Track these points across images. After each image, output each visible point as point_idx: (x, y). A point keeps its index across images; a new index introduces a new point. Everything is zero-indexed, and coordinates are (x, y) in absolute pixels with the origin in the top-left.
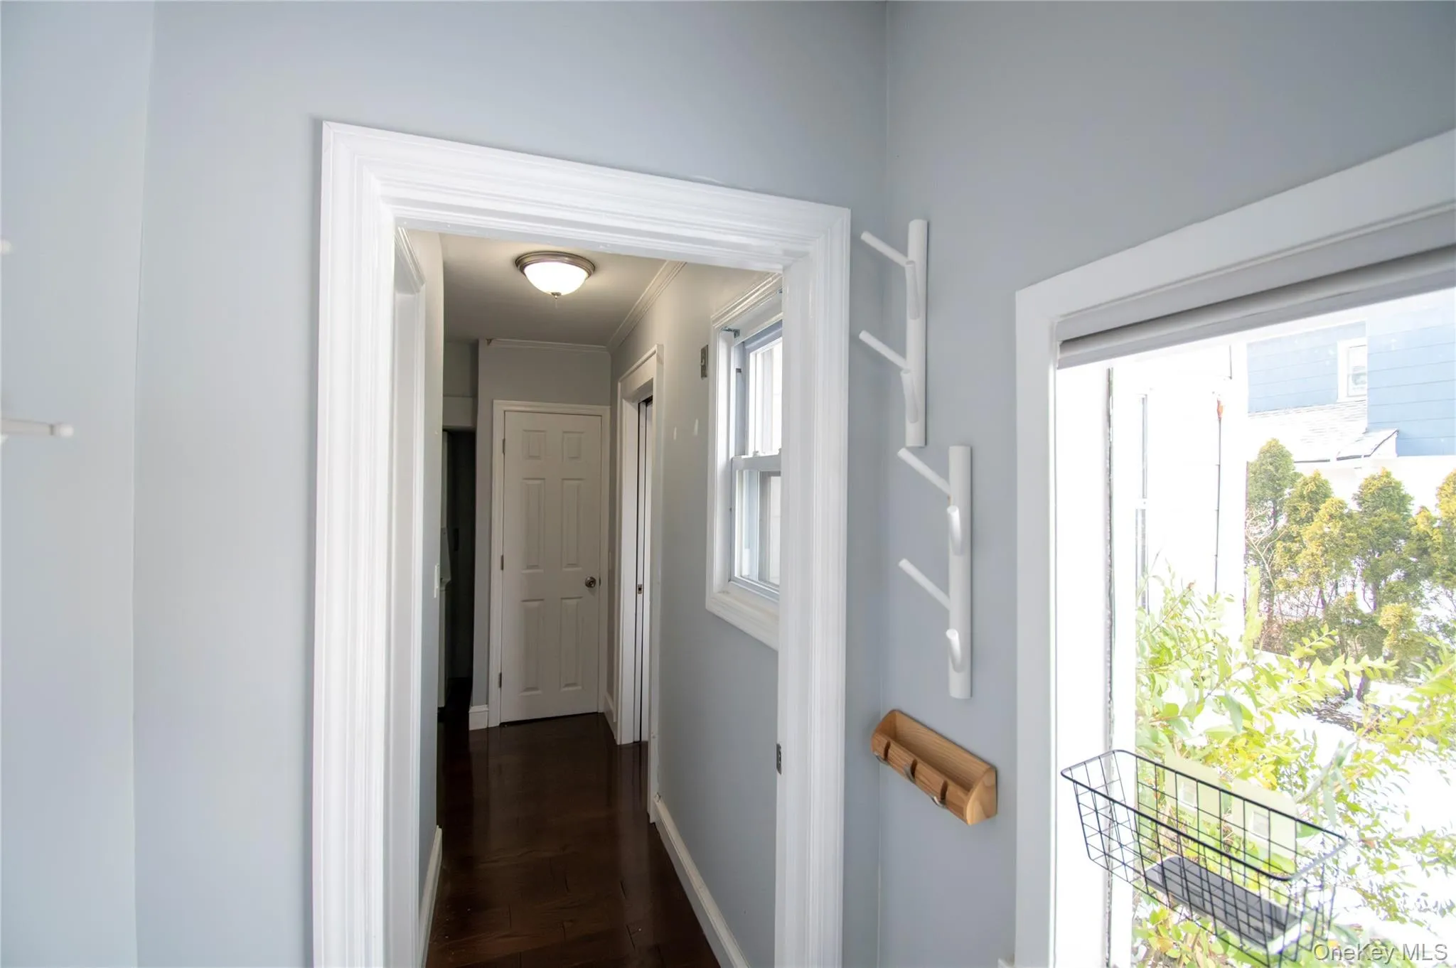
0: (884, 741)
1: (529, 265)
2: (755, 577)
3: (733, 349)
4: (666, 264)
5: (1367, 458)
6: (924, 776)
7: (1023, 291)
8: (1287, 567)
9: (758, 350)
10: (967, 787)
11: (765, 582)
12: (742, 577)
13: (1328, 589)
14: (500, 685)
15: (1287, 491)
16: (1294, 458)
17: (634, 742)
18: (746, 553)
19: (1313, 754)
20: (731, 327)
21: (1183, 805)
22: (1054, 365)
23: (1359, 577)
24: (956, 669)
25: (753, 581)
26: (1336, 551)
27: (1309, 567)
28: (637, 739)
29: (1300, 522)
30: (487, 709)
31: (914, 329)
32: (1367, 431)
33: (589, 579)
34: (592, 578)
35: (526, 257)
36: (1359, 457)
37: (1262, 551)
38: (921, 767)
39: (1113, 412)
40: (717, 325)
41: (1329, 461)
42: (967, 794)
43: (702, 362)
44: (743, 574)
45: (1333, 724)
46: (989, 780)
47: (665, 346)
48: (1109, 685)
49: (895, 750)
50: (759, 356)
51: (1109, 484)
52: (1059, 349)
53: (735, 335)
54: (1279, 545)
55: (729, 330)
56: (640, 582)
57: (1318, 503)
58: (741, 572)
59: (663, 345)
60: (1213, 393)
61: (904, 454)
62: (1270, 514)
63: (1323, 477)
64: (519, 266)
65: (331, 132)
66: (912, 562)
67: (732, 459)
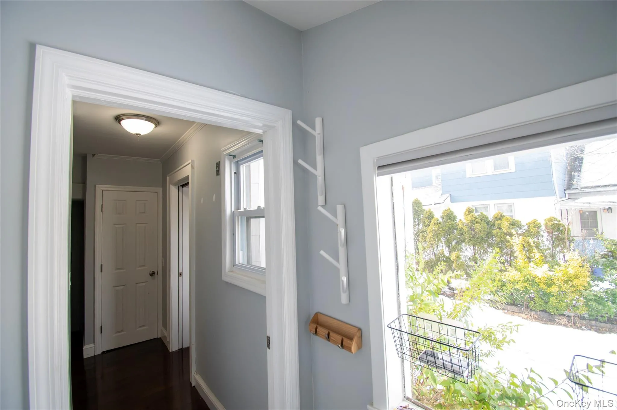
0: (315, 326)
1: (123, 120)
2: (246, 263)
3: (232, 163)
4: (197, 123)
5: (443, 204)
6: (333, 337)
7: (362, 147)
8: (423, 242)
9: (244, 164)
10: (351, 339)
11: (250, 265)
12: (239, 263)
13: (435, 249)
14: (102, 332)
15: (421, 215)
16: (423, 204)
17: (179, 349)
18: (241, 252)
19: (443, 307)
20: (232, 154)
21: (427, 330)
22: (375, 175)
23: (444, 244)
24: (344, 292)
25: (244, 265)
26: (437, 235)
27: (429, 242)
28: (181, 347)
29: (426, 226)
30: (94, 346)
31: (319, 159)
32: (442, 195)
33: (151, 272)
34: (153, 271)
35: (122, 116)
36: (440, 203)
37: (415, 237)
38: (332, 334)
39: (393, 192)
40: (225, 153)
41: (432, 205)
42: (352, 342)
43: (217, 169)
44: (240, 263)
45: (441, 295)
46: (358, 334)
47: (195, 161)
48: (398, 290)
49: (320, 329)
50: (244, 167)
51: (394, 217)
52: (377, 169)
53: (233, 157)
54: (421, 234)
55: (231, 155)
56: (180, 271)
57: (431, 220)
58: (239, 262)
59: (194, 160)
60: (401, 182)
61: (320, 208)
62: (417, 224)
63: (432, 210)
64: (118, 120)
65: (40, 50)
66: (325, 251)
67: (233, 212)
